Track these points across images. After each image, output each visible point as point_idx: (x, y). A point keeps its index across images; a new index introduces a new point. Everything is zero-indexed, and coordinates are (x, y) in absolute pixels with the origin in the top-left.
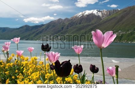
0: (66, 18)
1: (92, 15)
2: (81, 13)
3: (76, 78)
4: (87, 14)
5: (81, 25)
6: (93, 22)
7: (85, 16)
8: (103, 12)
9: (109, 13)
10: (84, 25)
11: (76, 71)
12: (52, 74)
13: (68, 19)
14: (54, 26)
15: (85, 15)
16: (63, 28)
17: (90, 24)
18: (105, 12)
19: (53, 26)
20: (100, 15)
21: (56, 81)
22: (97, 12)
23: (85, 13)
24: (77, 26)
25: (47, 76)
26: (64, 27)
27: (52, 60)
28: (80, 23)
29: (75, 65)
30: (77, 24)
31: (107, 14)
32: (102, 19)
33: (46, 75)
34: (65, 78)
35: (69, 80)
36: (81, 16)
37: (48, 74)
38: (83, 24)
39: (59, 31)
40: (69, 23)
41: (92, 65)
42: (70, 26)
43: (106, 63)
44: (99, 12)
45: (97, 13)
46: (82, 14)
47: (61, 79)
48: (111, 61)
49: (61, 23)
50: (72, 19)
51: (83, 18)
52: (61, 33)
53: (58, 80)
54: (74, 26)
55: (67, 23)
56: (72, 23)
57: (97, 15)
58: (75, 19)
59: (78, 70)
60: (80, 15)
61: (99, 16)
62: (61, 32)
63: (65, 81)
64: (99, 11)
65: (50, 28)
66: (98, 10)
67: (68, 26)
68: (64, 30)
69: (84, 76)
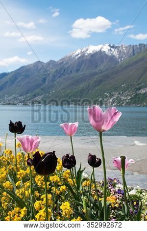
0: (51, 61)
1: (100, 54)
2: (79, 51)
3: (68, 175)
4: (91, 52)
5: (80, 73)
6: (102, 67)
7: (87, 56)
8: (120, 48)
9: (132, 51)
10: (84, 74)
11: (66, 164)
12: (28, 171)
13: (54, 61)
14: (27, 76)
15: (86, 54)
16: (44, 80)
17: (97, 71)
18: (124, 48)
19: (25, 76)
20: (114, 54)
21: (35, 181)
22: (109, 48)
23: (87, 50)
24: (72, 75)
25: (20, 174)
26: (48, 79)
27: (28, 149)
28: (77, 71)
29: (64, 156)
30: (71, 71)
31: (128, 52)
32: (118, 62)
33: (18, 173)
34: (48, 177)
35: (55, 180)
36: (80, 55)
37: (22, 171)
38: (83, 72)
39: (38, 86)
40: (56, 71)
41: (91, 156)
42: (59, 75)
43: (123, 146)
44: (113, 50)
45: (111, 50)
46: (81, 53)
47: (42, 178)
48: (133, 144)
49: (42, 70)
50: (63, 62)
51: (83, 61)
52: (42, 89)
53: (39, 180)
54: (66, 76)
55: (52, 71)
56: (62, 70)
57: (110, 54)
58: (67, 63)
59: (69, 164)
60: (78, 55)
61: (114, 56)
62: (42, 87)
63: (50, 181)
64: (113, 47)
65: (19, 80)
66: (112, 45)
67: (54, 76)
68: (46, 83)
69: (80, 172)
